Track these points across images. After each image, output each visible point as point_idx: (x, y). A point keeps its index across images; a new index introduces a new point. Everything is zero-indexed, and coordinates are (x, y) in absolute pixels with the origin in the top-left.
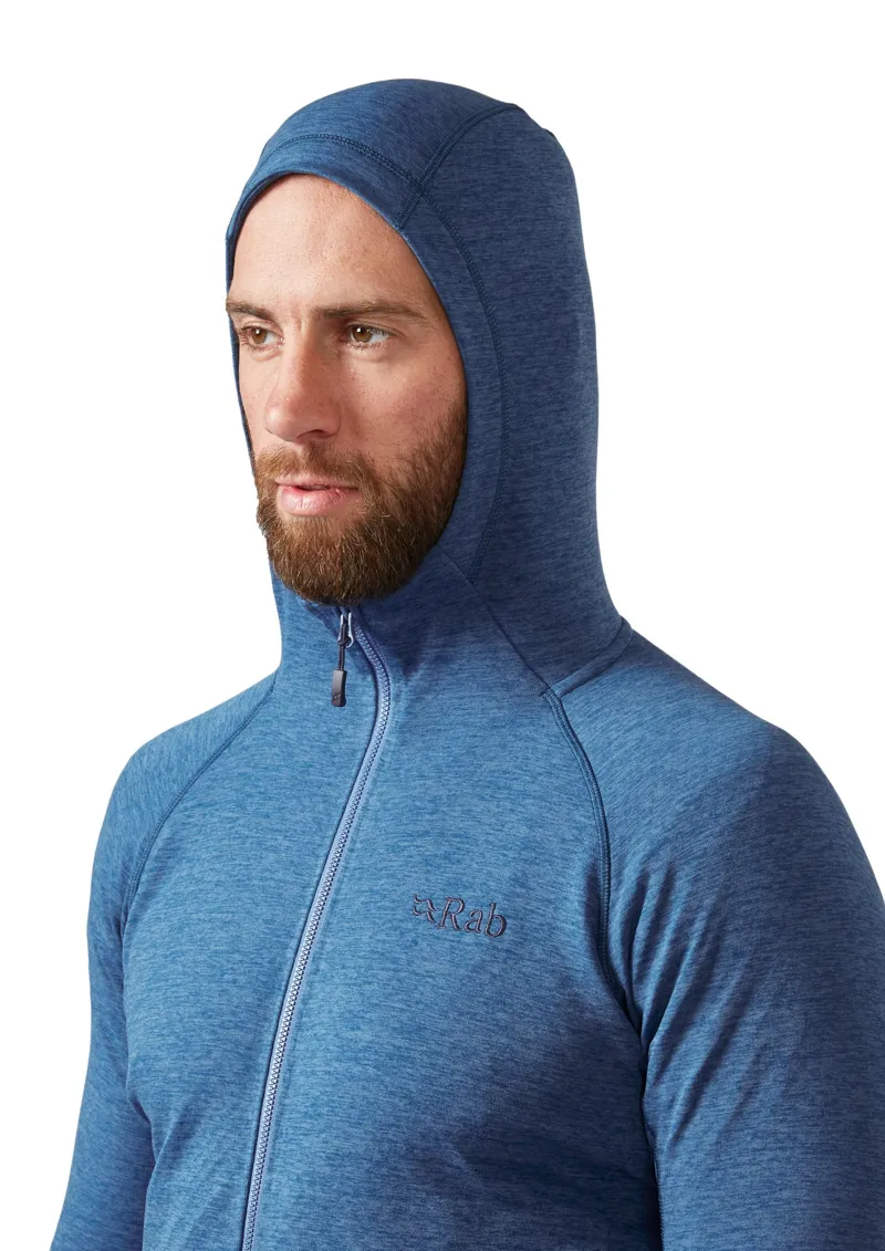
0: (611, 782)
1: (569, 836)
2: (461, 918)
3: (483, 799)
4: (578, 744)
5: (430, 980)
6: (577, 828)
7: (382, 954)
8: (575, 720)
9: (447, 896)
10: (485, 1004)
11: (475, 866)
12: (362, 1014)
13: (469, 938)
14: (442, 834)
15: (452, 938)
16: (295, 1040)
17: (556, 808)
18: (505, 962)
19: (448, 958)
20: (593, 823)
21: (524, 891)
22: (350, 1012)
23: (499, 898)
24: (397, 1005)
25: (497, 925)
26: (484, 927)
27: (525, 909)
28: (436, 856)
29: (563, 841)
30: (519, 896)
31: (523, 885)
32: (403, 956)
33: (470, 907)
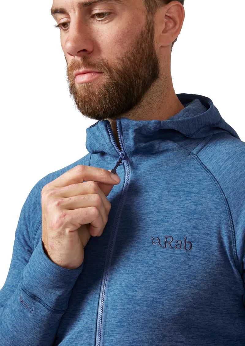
0: (225, 183)
1: (213, 207)
2: (172, 244)
3: (173, 196)
4: (208, 171)
5: (164, 269)
6: (215, 204)
7: (142, 261)
8: (204, 161)
9: (165, 235)
10: (188, 277)
11: (175, 222)
12: (136, 285)
13: (177, 251)
14: (159, 212)
15: (170, 252)
16: (108, 296)
17: (205, 196)
18: (193, 260)
19: (170, 260)
20: (222, 201)
21: (197, 231)
22: (131, 284)
23: (187, 235)
24: (152, 281)
25: (188, 246)
26: (183, 247)
27: (199, 238)
28: (158, 220)
29: (211, 209)
30: (195, 233)
31: (197, 229)
32: (151, 261)
33: (175, 239)
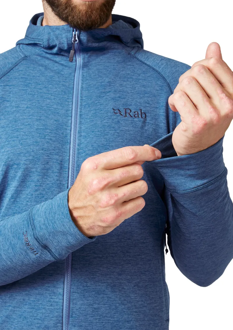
0: (165, 73)
1: (158, 89)
2: (131, 114)
3: (124, 81)
5: (128, 132)
6: (160, 87)
7: (108, 126)
9: (124, 108)
10: (145, 138)
11: (130, 99)
12: (108, 144)
13: (136, 119)
14: (115, 91)
15: (131, 120)
17: (151, 82)
18: (148, 126)
19: (131, 125)
20: (165, 85)
21: (149, 105)
22: (103, 144)
23: (142, 108)
24: (120, 141)
25: (144, 116)
26: (140, 116)
27: (151, 110)
28: (116, 97)
29: (157, 90)
30: (148, 107)
31: (148, 104)
32: (116, 126)
33: (133, 111)
